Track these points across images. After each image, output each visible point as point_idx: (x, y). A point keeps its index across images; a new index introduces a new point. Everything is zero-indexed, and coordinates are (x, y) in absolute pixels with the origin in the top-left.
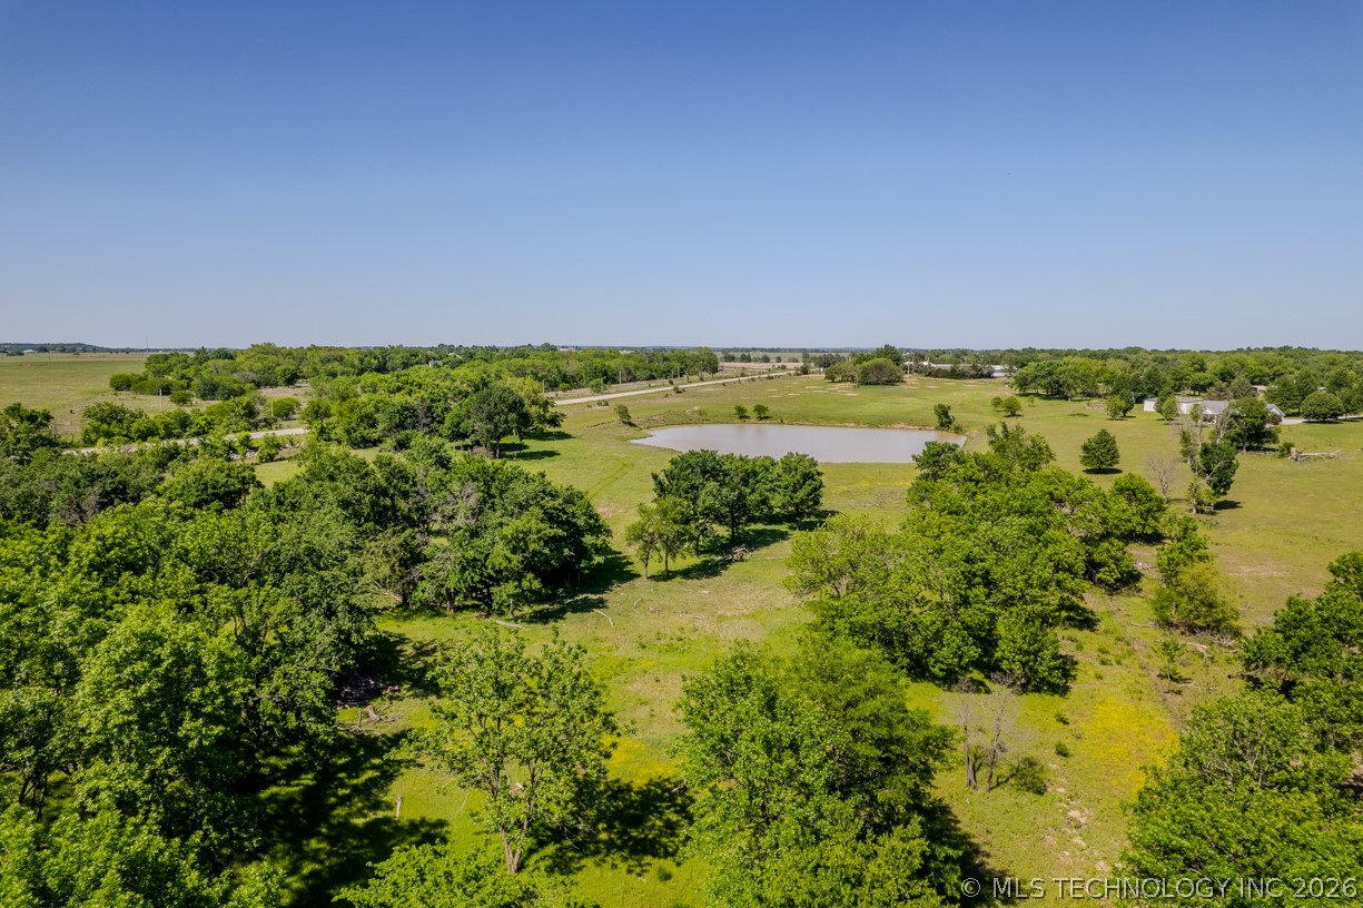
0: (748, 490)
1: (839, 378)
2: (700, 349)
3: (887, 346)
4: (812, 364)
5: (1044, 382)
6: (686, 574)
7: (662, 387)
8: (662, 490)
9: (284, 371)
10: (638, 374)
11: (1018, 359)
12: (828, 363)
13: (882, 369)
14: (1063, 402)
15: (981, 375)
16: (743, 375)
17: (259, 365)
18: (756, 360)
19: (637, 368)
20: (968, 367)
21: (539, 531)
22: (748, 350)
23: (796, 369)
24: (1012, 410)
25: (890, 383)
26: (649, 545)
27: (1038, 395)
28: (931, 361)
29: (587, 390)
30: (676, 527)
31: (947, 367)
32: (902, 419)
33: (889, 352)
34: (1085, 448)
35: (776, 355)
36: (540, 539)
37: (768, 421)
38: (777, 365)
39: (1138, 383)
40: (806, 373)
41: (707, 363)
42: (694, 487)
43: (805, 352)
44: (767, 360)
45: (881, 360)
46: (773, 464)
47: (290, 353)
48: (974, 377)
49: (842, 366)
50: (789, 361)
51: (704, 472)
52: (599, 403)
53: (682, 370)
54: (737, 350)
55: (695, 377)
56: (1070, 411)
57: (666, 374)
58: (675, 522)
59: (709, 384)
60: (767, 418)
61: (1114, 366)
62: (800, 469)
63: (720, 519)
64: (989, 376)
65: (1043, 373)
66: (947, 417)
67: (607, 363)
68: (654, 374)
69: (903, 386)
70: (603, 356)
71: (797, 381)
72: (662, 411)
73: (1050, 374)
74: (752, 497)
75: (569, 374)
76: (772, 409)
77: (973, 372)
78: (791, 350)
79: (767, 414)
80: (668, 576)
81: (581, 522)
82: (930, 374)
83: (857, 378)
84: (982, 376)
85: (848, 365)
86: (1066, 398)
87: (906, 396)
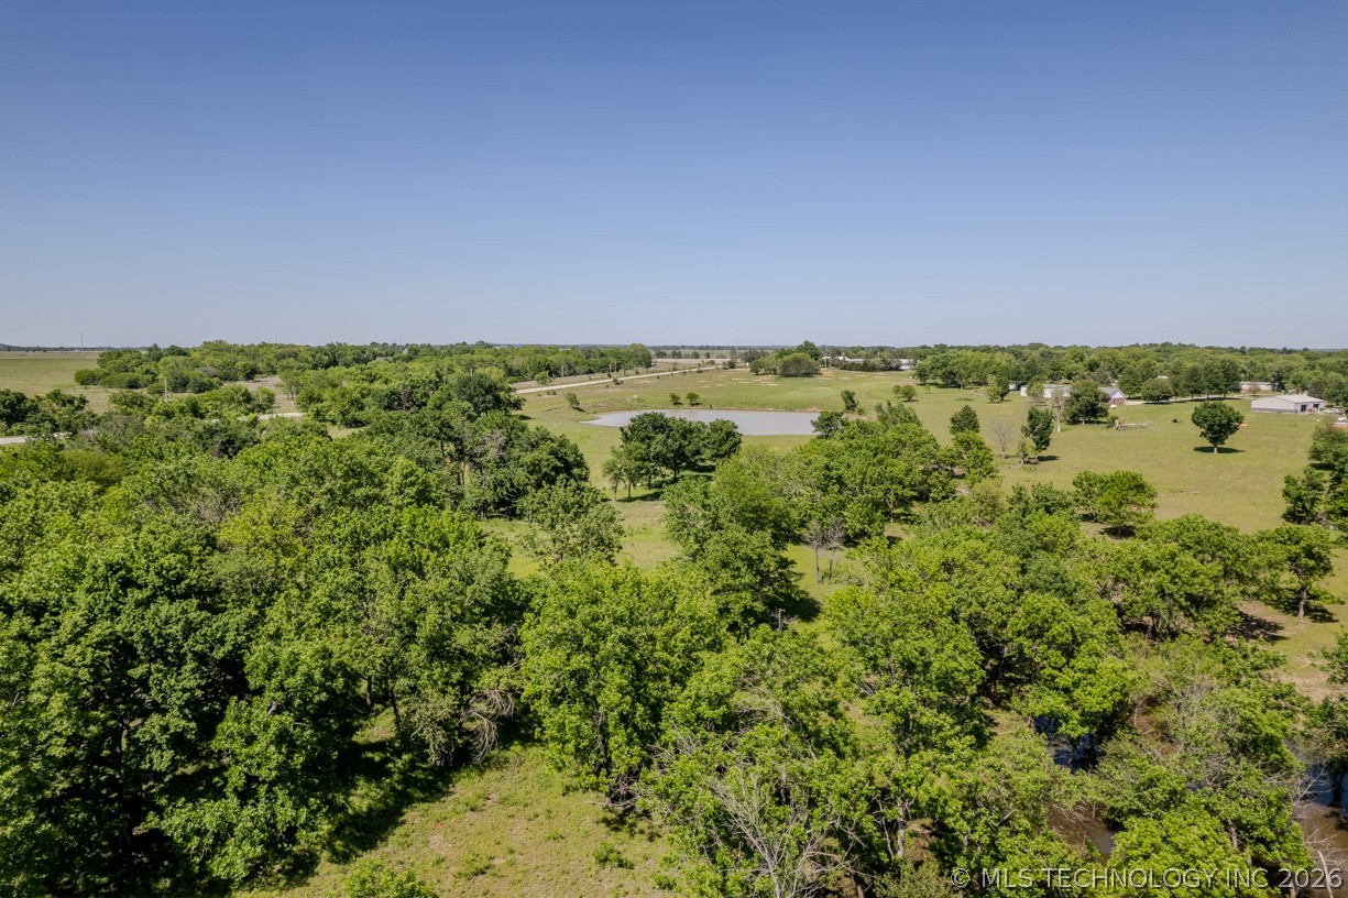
0: (686, 443)
1: (762, 371)
2: (634, 346)
3: (806, 342)
4: (739, 360)
5: (940, 372)
6: (644, 498)
7: (600, 380)
8: (627, 439)
9: (245, 366)
10: (577, 368)
11: (921, 353)
12: (754, 358)
13: (801, 363)
14: (956, 389)
15: (889, 368)
16: (675, 370)
17: (218, 361)
18: (686, 357)
19: (577, 363)
20: (879, 361)
21: (548, 460)
22: (678, 348)
23: (724, 364)
24: (909, 395)
25: (807, 375)
26: (617, 478)
27: (936, 384)
28: (847, 355)
29: (534, 383)
30: (638, 463)
31: (861, 361)
32: (815, 404)
33: (808, 347)
34: (953, 420)
35: (705, 352)
36: (549, 465)
37: (699, 407)
38: (706, 360)
39: (1019, 373)
40: (733, 367)
41: (642, 358)
42: (649, 438)
43: (732, 349)
44: (696, 356)
45: (799, 355)
46: (704, 426)
47: (242, 350)
48: (883, 370)
49: (765, 360)
50: (718, 357)
51: (655, 428)
52: (548, 393)
53: (618, 364)
54: (668, 348)
55: (630, 372)
56: (958, 397)
57: (604, 368)
58: (636, 459)
59: (644, 376)
60: (698, 404)
61: (1001, 359)
62: (725, 429)
63: (666, 462)
64: (897, 369)
65: (939, 364)
66: (853, 401)
67: (549, 358)
68: (592, 368)
69: (820, 378)
70: (543, 352)
71: (725, 374)
72: (605, 399)
73: (945, 365)
74: (690, 447)
75: (515, 368)
76: (702, 397)
77: (883, 365)
78: (719, 348)
79: (698, 401)
80: (630, 500)
81: (571, 459)
82: (845, 368)
83: (779, 371)
84: (891, 369)
85: (770, 360)
86: (959, 387)
87: (822, 386)
